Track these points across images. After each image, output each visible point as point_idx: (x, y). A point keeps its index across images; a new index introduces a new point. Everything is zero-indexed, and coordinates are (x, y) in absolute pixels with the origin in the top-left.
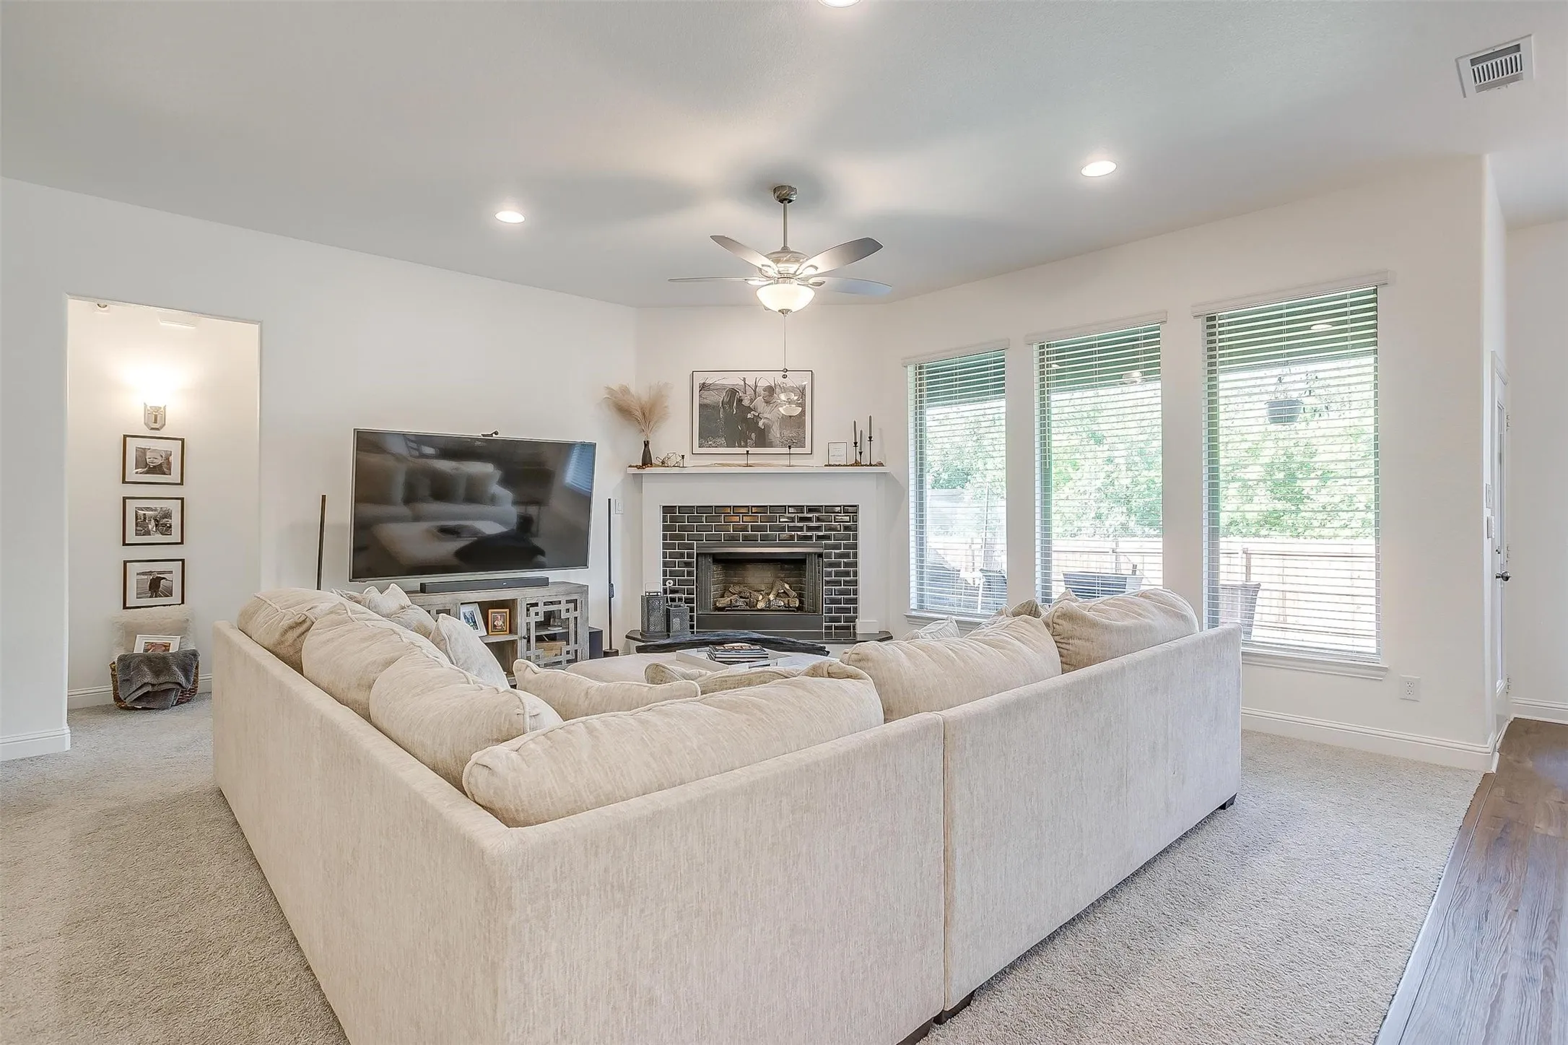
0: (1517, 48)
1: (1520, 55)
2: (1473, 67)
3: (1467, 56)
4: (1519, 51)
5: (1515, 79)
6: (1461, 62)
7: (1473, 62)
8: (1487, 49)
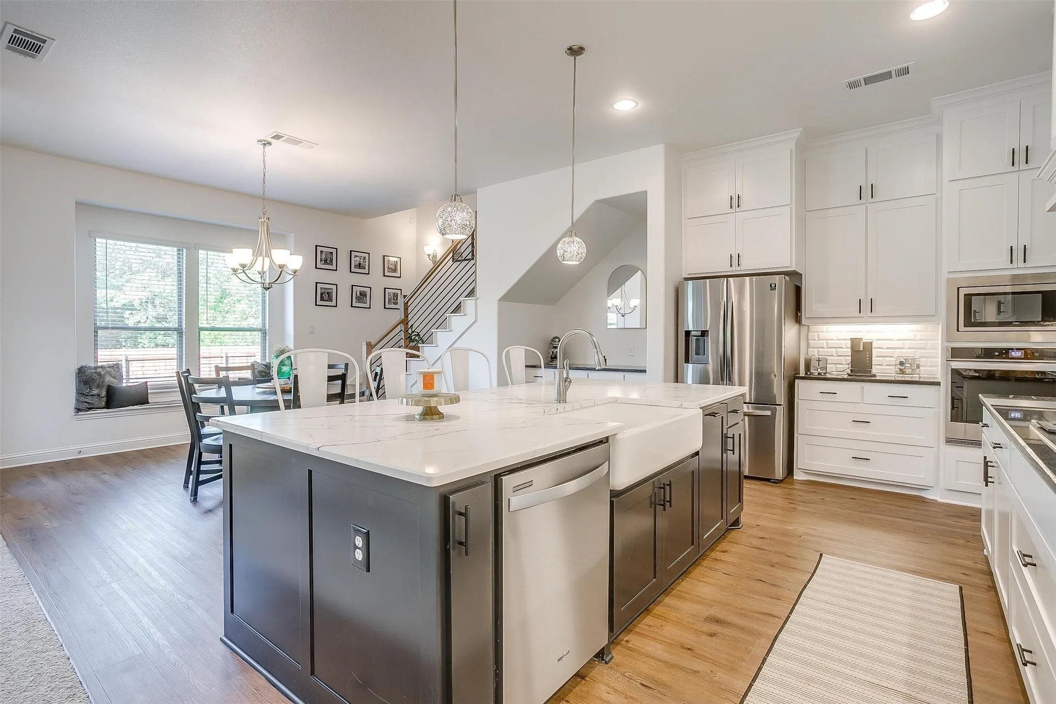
0: (44, 41)
1: (43, 46)
2: (13, 34)
3: (16, 26)
4: (44, 43)
5: (33, 57)
6: (8, 26)
7: (16, 31)
8: (30, 31)
